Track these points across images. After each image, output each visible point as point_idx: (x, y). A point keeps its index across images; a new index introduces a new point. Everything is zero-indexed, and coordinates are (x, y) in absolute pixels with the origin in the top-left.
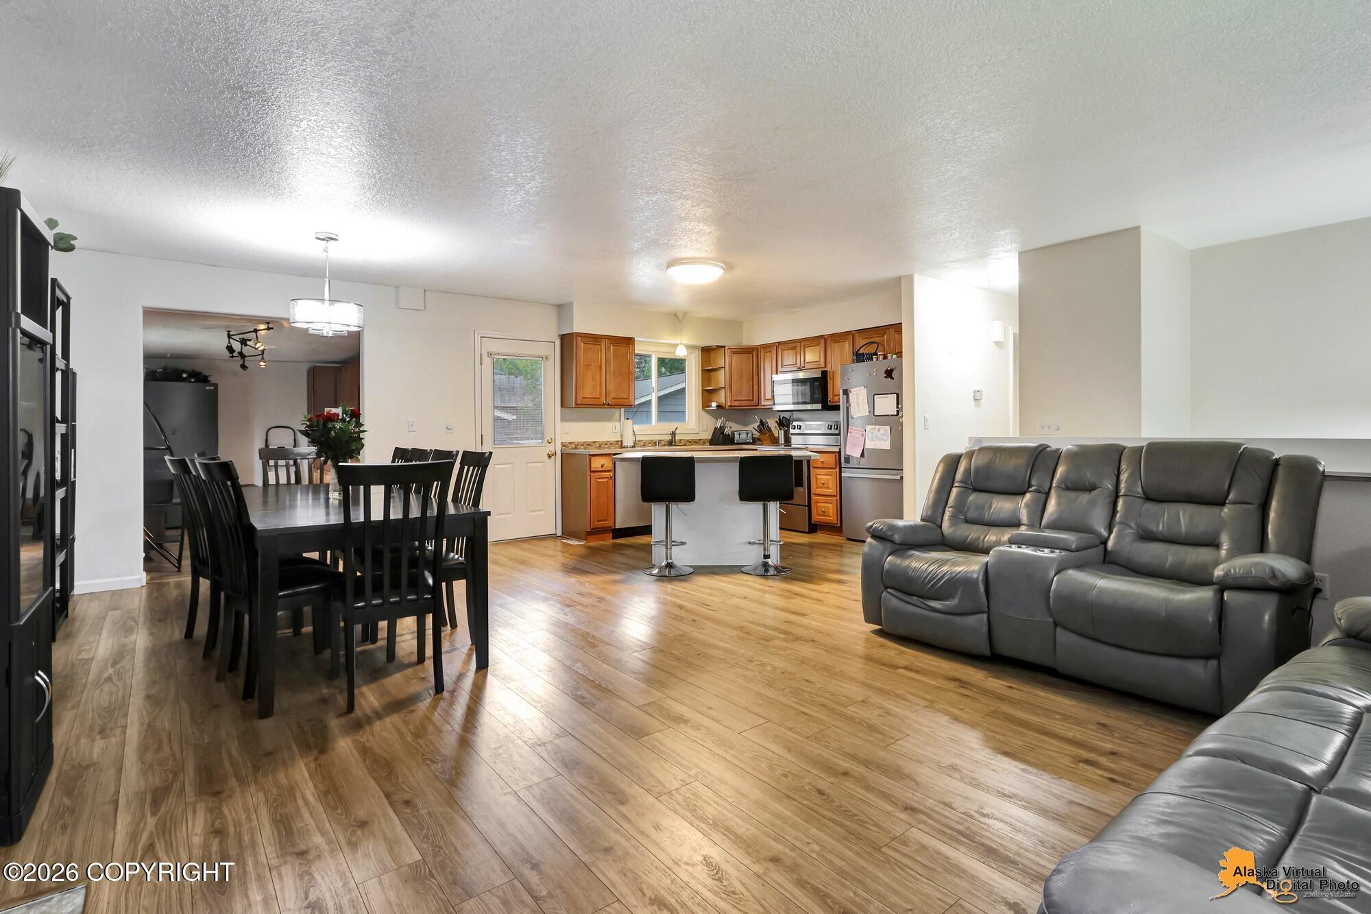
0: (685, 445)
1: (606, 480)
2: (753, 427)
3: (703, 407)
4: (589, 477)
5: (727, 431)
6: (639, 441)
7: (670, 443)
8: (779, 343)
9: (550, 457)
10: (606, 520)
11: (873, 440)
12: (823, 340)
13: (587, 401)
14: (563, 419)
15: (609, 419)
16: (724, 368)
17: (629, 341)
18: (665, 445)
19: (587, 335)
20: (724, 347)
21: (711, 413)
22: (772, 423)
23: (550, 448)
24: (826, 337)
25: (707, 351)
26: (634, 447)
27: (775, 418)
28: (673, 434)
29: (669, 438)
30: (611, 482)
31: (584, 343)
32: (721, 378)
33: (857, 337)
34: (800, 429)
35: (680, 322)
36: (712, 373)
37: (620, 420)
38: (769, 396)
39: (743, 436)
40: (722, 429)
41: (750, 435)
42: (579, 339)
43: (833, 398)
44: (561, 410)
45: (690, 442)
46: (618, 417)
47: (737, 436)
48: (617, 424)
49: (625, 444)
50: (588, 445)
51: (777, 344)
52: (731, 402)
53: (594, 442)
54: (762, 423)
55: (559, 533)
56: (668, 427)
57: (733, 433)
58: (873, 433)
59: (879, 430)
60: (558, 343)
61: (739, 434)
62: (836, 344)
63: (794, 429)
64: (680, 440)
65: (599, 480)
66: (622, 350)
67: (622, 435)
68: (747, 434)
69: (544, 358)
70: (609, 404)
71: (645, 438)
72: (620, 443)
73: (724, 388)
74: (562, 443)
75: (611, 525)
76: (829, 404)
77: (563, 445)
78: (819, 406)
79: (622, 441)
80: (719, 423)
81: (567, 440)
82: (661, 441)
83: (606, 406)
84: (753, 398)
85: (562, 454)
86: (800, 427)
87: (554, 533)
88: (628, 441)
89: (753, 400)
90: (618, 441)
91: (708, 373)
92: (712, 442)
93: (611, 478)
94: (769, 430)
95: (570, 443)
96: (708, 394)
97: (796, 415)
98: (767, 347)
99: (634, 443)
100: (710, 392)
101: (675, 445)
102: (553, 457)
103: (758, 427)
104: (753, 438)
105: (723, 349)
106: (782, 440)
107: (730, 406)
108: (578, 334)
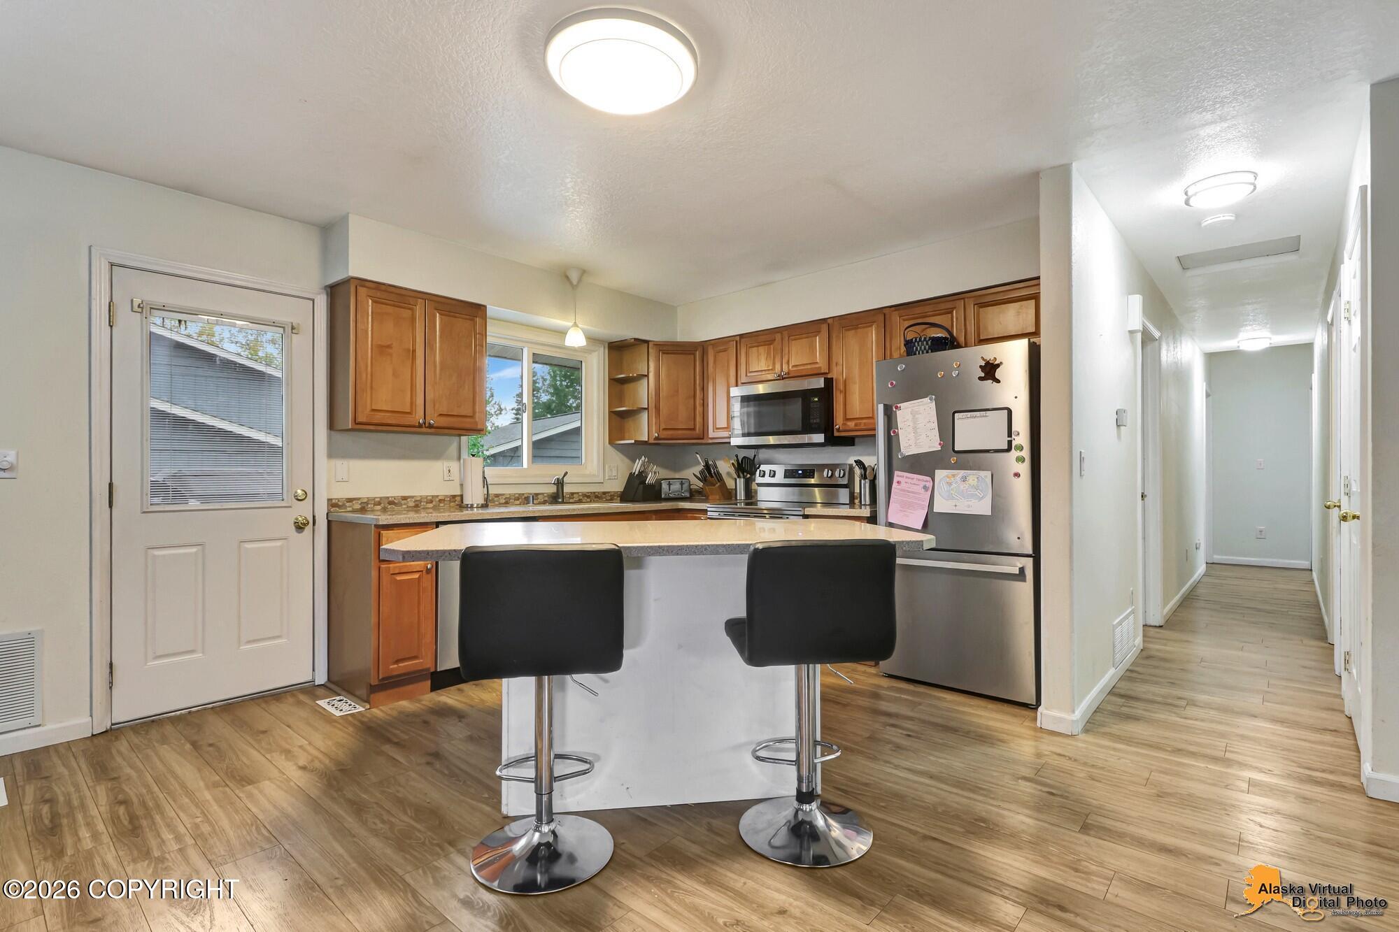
0: (580, 502)
1: (416, 576)
2: (692, 473)
3: (611, 442)
4: (374, 574)
5: (650, 479)
6: (497, 496)
7: (555, 498)
8: (741, 336)
9: (300, 527)
10: (415, 657)
11: (950, 497)
12: (824, 327)
13: (378, 418)
14: (332, 454)
15: (437, 455)
16: (647, 376)
17: (475, 311)
18: (544, 503)
19: (383, 287)
20: (647, 342)
21: (624, 450)
22: (725, 467)
23: (302, 511)
24: (829, 321)
25: (619, 350)
26: (485, 506)
27: (730, 459)
28: (560, 483)
29: (553, 489)
30: (428, 581)
31: (373, 301)
32: (643, 393)
33: (895, 317)
34: (774, 476)
35: (574, 287)
36: (626, 386)
37: (459, 458)
38: (722, 422)
39: (676, 486)
40: (642, 475)
41: (686, 486)
42: (362, 291)
43: (844, 424)
44: (330, 438)
45: (588, 497)
46: (455, 454)
47: (665, 486)
48: (454, 465)
49: (467, 501)
50: (391, 503)
51: (738, 338)
52: (658, 431)
53: (405, 498)
54: (707, 466)
55: (321, 678)
56: (553, 471)
57: (659, 483)
58: (950, 484)
59: (964, 479)
60: (322, 302)
61: (669, 484)
62: (851, 333)
63: (763, 476)
64: (572, 494)
65: (399, 578)
66: (461, 325)
67: (462, 485)
68: (682, 484)
69: (288, 329)
70: (431, 426)
71: (508, 491)
72: (458, 499)
73: (647, 409)
74: (329, 500)
75: (428, 666)
76: (836, 434)
77: (332, 504)
78: (819, 438)
79: (462, 496)
80: (637, 467)
81: (341, 493)
82: (537, 494)
83: (424, 430)
84: (695, 425)
85: (329, 522)
86: (775, 472)
87: (310, 678)
88: (475, 495)
89: (694, 429)
90: (454, 496)
91: (619, 384)
92: (624, 497)
93: (428, 571)
94: (719, 477)
95: (350, 500)
96: (619, 419)
97: (763, 454)
98: (720, 344)
99: (486, 500)
100: (623, 416)
101: (563, 502)
102: (309, 529)
103: (701, 472)
104: (691, 491)
105: (646, 345)
106: (741, 495)
107: (656, 438)
108: (362, 282)
